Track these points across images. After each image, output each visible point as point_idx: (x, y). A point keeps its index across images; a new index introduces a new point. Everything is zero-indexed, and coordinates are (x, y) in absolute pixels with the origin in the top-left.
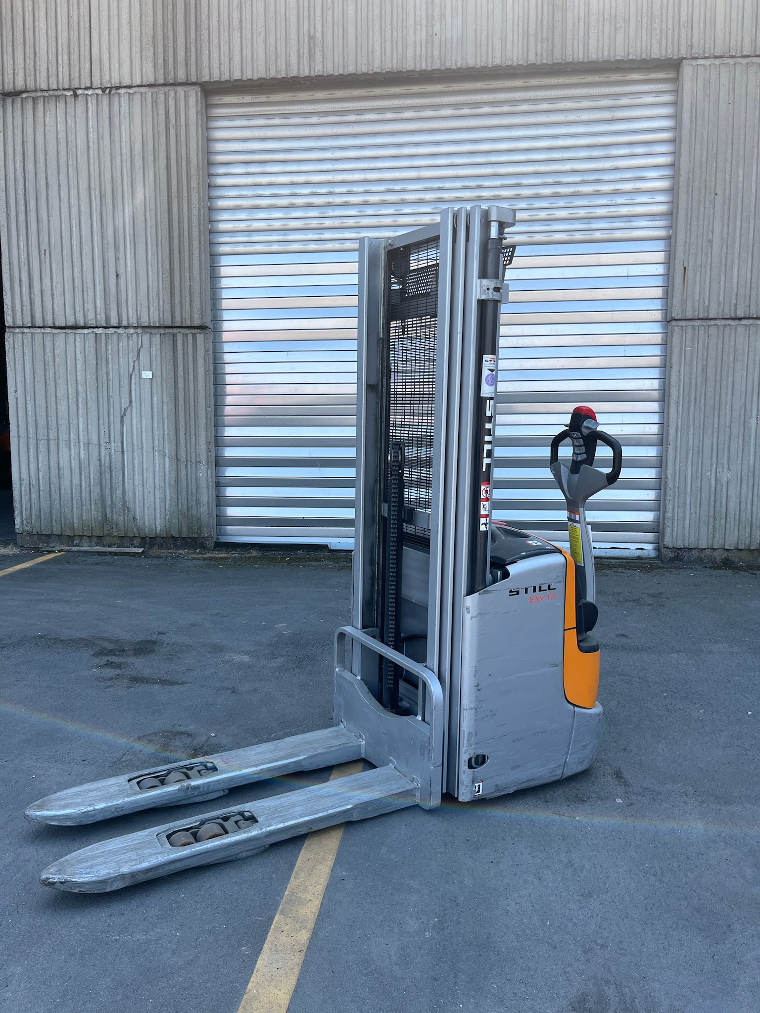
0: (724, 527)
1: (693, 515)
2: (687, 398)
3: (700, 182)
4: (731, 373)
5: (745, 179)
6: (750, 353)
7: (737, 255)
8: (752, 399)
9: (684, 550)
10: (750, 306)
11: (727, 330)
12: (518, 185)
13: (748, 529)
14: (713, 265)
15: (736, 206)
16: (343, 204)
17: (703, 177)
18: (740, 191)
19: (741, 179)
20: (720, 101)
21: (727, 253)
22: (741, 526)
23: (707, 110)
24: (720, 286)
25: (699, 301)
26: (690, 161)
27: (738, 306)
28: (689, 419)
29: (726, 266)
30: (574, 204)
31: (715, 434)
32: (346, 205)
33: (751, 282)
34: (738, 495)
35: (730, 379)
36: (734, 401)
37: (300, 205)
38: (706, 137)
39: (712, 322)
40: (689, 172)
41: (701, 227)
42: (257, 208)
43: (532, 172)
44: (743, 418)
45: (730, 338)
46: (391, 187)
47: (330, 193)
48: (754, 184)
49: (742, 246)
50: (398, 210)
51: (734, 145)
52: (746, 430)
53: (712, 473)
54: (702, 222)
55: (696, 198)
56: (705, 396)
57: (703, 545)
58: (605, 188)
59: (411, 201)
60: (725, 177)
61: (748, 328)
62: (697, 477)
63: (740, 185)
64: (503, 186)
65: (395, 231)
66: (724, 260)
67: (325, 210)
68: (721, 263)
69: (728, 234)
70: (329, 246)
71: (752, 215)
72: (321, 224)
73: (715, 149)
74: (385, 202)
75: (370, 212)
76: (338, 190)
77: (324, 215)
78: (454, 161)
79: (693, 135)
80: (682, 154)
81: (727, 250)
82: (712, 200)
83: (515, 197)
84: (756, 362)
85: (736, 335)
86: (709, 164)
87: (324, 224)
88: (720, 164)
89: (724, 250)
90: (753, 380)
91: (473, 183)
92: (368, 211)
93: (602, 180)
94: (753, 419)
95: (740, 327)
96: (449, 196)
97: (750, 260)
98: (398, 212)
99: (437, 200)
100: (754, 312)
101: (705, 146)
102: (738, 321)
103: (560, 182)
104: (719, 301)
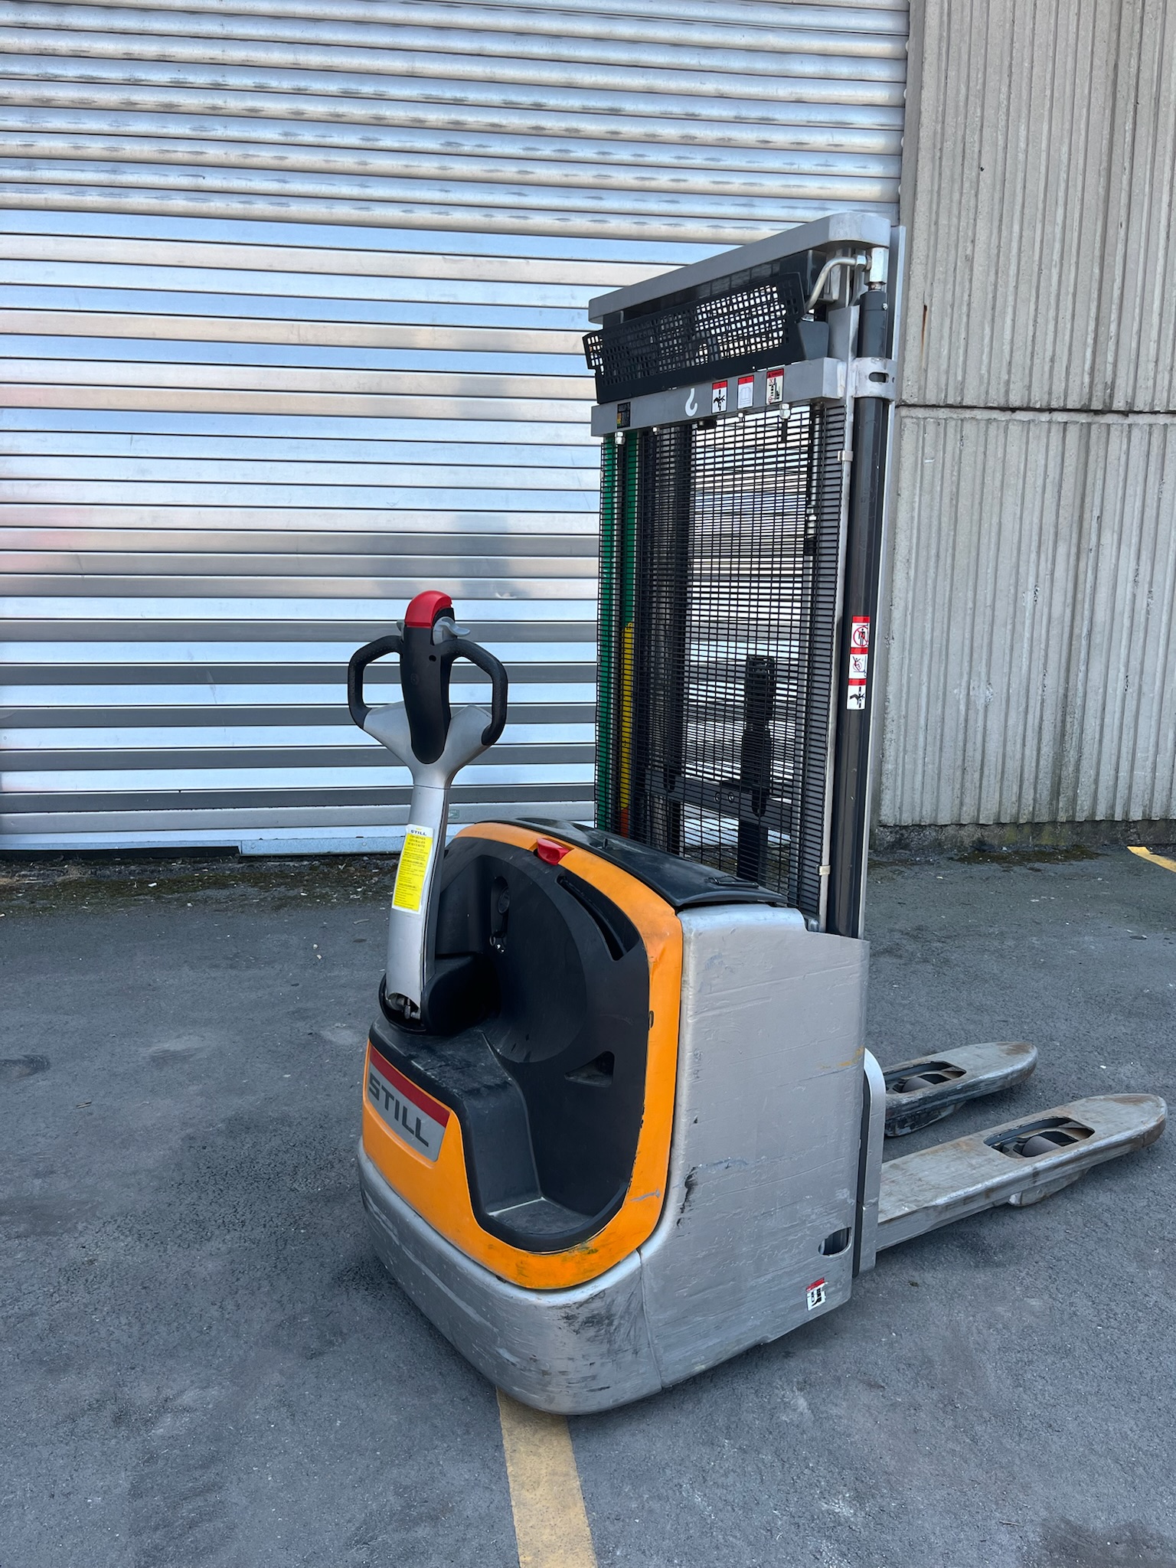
0: (978, 785)
1: (930, 766)
2: (925, 553)
3: (955, 143)
4: (996, 509)
5: (1030, 145)
6: (1029, 474)
7: (1011, 289)
8: (1029, 557)
9: (912, 828)
10: (1030, 386)
11: (992, 430)
12: (614, 113)
13: (1015, 789)
14: (973, 305)
15: (1014, 194)
17: (960, 133)
18: (1021, 167)
19: (1022, 145)
21: (996, 284)
22: (1006, 783)
24: (982, 345)
25: (947, 372)
26: (938, 100)
27: (1012, 386)
28: (926, 592)
29: (993, 308)
30: (721, 163)
31: (968, 619)
32: (253, 116)
33: (1033, 341)
34: (1002, 729)
35: (995, 520)
36: (1000, 559)
37: (148, 107)
38: (965, 57)
39: (968, 414)
40: (936, 122)
41: (953, 229)
43: (641, 89)
44: (1012, 591)
45: (996, 442)
46: (353, 86)
47: (217, 87)
48: (1044, 156)
49: (1021, 273)
50: (369, 140)
51: (1013, 76)
52: (1018, 613)
53: (962, 691)
54: (955, 220)
55: (946, 172)
56: (954, 549)
57: (944, 818)
58: (780, 137)
59: (396, 122)
60: (997, 138)
61: (1026, 427)
62: (938, 698)
63: (1021, 157)
64: (585, 112)
65: (362, 186)
66: (990, 296)
67: (206, 125)
68: (986, 302)
69: (999, 246)
70: (217, 205)
71: (1039, 216)
72: (197, 153)
73: (980, 81)
74: (339, 120)
75: (308, 136)
76: (234, 80)
77: (204, 135)
78: (484, 45)
79: (944, 50)
80: (924, 84)
81: (997, 277)
82: (975, 180)
83: (609, 136)
84: (1038, 489)
85: (1006, 438)
86: (971, 110)
87: (204, 155)
88: (989, 112)
89: (992, 278)
90: (1031, 523)
91: (525, 98)
92: (303, 135)
93: (773, 120)
94: (1029, 593)
95: (1014, 425)
96: (475, 119)
97: (1033, 299)
98: (368, 145)
99: (451, 126)
100: (1037, 399)
101: (964, 74)
102: (1009, 413)
103: (696, 116)
104: (980, 374)
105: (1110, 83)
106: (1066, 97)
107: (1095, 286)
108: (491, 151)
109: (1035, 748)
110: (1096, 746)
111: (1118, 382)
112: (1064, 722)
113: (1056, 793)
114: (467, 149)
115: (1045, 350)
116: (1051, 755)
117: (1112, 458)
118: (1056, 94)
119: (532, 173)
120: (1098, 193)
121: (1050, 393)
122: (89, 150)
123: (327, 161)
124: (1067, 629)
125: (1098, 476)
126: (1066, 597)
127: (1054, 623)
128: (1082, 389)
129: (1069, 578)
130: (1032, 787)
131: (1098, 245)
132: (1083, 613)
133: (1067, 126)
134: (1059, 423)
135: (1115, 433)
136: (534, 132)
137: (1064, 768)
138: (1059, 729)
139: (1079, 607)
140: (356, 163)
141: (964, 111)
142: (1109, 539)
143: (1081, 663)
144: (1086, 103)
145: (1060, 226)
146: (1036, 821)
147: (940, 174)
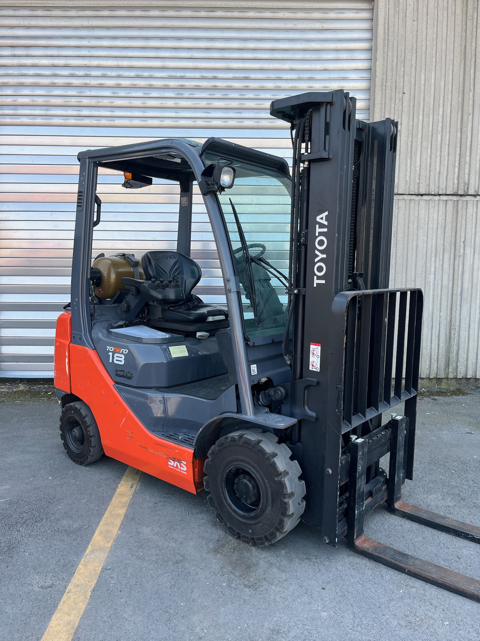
3: (392, 83)
4: (415, 238)
5: (426, 82)
6: (430, 222)
7: (419, 143)
8: (431, 259)
10: (429, 185)
11: (412, 204)
12: (247, 79)
13: (428, 362)
15: (419, 104)
16: (98, 86)
17: (394, 79)
18: (422, 91)
19: (423, 82)
20: (407, 17)
21: (412, 142)
23: (397, 24)
24: (406, 168)
26: (384, 65)
27: (420, 185)
29: (411, 152)
32: (101, 87)
33: (430, 165)
35: (415, 243)
36: (417, 260)
37: (61, 84)
38: (396, 46)
39: (401, 197)
40: (383, 74)
42: (22, 85)
43: (258, 69)
44: (424, 274)
45: (414, 209)
46: (140, 73)
47: (87, 76)
48: (433, 87)
49: (423, 136)
50: (146, 94)
51: (418, 54)
52: (427, 284)
54: (392, 115)
55: (388, 96)
56: (396, 256)
59: (157, 87)
60: (411, 80)
61: (428, 202)
63: (422, 87)
64: (234, 79)
65: (143, 112)
66: (410, 147)
67: (82, 91)
68: (407, 150)
69: (413, 126)
70: (87, 121)
71: (431, 112)
72: (79, 102)
73: (403, 56)
74: (135, 86)
75: (122, 94)
76: (94, 73)
77: (82, 94)
78: (193, 54)
79: (386, 44)
80: (377, 59)
81: (412, 139)
82: (401, 98)
83: (244, 88)
84: (434, 229)
85: (419, 207)
86: (399, 68)
87: (82, 102)
88: (407, 69)
89: (410, 139)
90: (432, 244)
91: (209, 75)
92: (120, 93)
93: (314, 78)
94: (432, 275)
95: (422, 201)
96: (189, 84)
97: (429, 148)
98: (146, 96)
99: (180, 87)
100: (432, 190)
101: (395, 54)
102: (420, 196)
103: (281, 78)
104: (406, 180)
105: (463, 54)
106: (443, 61)
107: (459, 141)
108: (196, 96)
109: (437, 344)
110: (466, 344)
111: (471, 182)
112: (450, 332)
113: (448, 365)
114: (186, 96)
115: (435, 169)
116: (444, 347)
117: (469, 215)
118: (438, 60)
119: (212, 104)
120: (458, 101)
121: (439, 188)
122: (38, 102)
123: (130, 103)
124: (450, 291)
125: (463, 223)
126: (449, 276)
127: (444, 289)
128: (453, 186)
129: (451, 268)
130: (436, 361)
131: (459, 123)
132: (458, 284)
133: (443, 73)
134: (444, 200)
135: (470, 205)
136: (213, 88)
137: (451, 354)
138: (448, 336)
139: (456, 281)
140: (141, 103)
141: (396, 69)
142: (468, 251)
143: (458, 306)
144: (452, 63)
145: (441, 116)
146: (438, 377)
147: (385, 96)
